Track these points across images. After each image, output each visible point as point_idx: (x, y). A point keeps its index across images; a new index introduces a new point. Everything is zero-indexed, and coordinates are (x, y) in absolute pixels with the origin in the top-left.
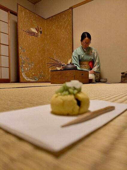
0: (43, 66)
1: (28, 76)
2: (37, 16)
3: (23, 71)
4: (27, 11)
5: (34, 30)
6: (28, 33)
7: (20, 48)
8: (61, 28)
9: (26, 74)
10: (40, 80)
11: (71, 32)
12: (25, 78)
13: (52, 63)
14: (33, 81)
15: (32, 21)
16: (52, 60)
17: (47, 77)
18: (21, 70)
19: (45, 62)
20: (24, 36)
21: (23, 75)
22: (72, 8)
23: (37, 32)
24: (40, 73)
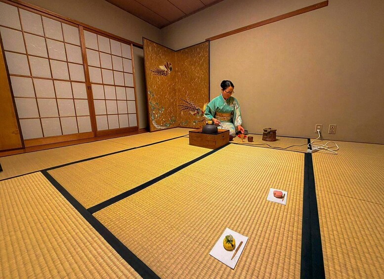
0: (174, 110)
1: (158, 123)
2: (166, 49)
3: (153, 118)
4: (155, 44)
5: (162, 68)
6: (156, 73)
7: (149, 93)
8: (194, 65)
9: (156, 122)
10: (171, 126)
11: (208, 71)
12: (156, 126)
13: (185, 105)
14: (164, 128)
15: (160, 57)
16: (184, 102)
17: (179, 122)
18: (152, 118)
19: (176, 104)
20: (152, 77)
21: (154, 124)
22: (208, 41)
23: (166, 70)
24: (171, 118)
